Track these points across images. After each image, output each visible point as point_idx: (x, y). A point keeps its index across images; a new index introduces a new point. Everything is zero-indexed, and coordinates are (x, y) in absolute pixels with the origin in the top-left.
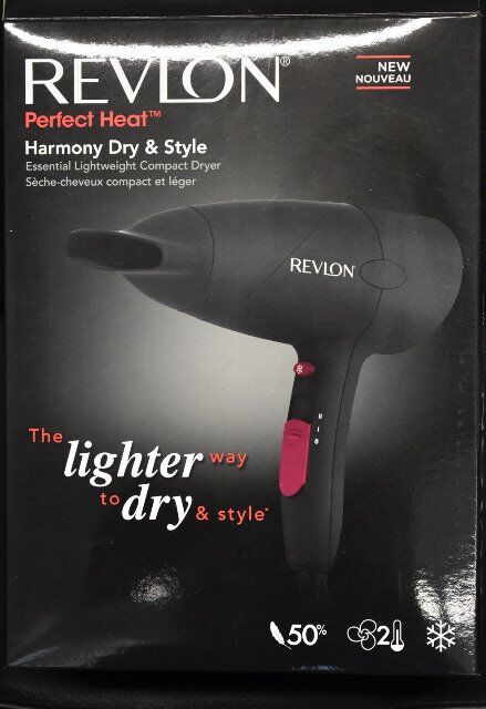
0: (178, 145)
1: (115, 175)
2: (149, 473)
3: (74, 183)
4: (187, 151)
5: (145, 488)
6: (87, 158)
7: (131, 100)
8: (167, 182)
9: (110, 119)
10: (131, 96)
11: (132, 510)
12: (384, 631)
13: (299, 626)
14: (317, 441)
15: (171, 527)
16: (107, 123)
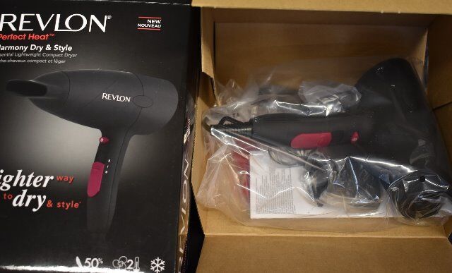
0: (60, 47)
1: (32, 58)
2: (28, 185)
3: (14, 61)
4: (63, 49)
5: (25, 191)
6: (20, 51)
7: (43, 30)
8: (53, 61)
9: (33, 36)
10: (43, 28)
11: (17, 202)
12: (130, 262)
13: (90, 259)
14: (107, 172)
15: (34, 210)
16: (31, 38)
